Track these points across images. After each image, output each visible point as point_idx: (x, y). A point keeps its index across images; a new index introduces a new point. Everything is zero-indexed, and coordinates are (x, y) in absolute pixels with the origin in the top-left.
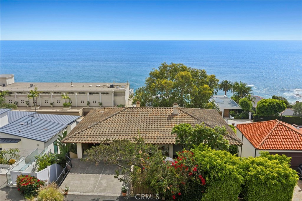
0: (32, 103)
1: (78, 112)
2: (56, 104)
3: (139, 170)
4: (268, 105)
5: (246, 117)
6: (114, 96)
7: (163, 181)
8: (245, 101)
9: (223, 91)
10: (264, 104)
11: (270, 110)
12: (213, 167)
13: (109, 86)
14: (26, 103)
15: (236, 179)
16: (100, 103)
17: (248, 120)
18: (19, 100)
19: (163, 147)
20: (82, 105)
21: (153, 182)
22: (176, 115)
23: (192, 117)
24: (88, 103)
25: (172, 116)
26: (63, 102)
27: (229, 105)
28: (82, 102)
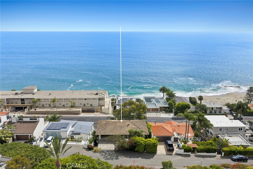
0: (52, 105)
1: (80, 111)
2: (66, 105)
3: (119, 143)
4: (181, 106)
5: (171, 112)
6: (99, 100)
7: (125, 145)
8: (171, 103)
9: (162, 93)
10: (179, 105)
11: (182, 108)
12: (137, 142)
13: (95, 94)
14: (49, 105)
15: (143, 144)
16: (91, 104)
17: (172, 113)
18: (45, 103)
19: (125, 136)
20: (81, 106)
21: (123, 146)
22: (130, 124)
23: (135, 125)
24: (84, 105)
25: (128, 125)
26: (70, 105)
27: (163, 104)
28: (81, 104)
